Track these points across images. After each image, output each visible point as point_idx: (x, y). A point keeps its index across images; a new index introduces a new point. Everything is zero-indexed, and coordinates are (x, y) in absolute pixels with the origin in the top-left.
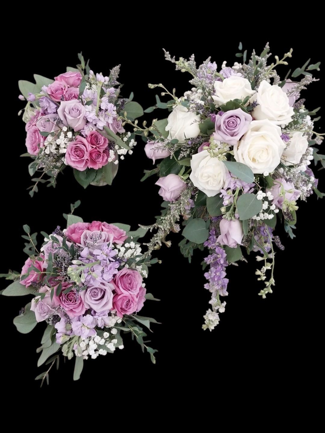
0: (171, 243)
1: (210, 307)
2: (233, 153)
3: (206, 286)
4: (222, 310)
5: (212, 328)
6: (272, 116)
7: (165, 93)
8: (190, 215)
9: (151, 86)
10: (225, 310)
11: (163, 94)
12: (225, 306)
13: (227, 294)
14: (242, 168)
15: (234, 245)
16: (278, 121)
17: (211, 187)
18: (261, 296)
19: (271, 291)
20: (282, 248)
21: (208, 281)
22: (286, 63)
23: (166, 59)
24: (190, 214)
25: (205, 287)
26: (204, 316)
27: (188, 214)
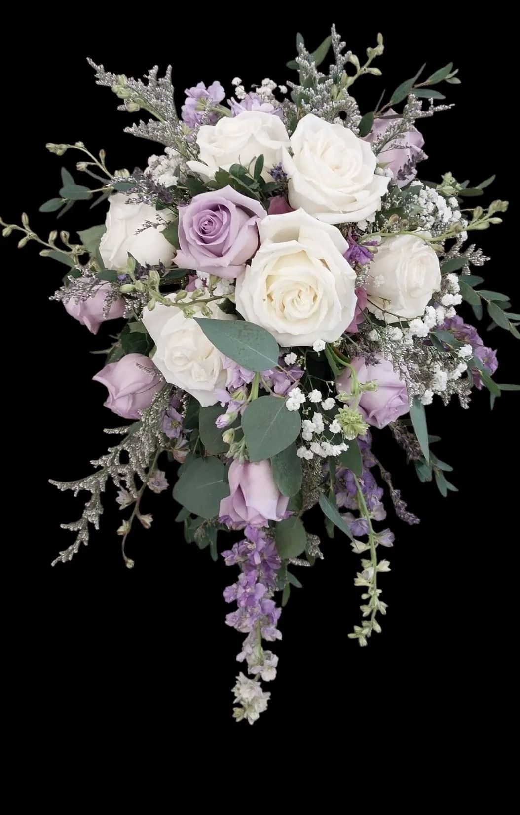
0: (152, 517)
1: (243, 667)
2: (234, 299)
3: (231, 620)
4: (270, 675)
5: (253, 717)
6: (321, 200)
7: (88, 163)
8: (185, 450)
9: (57, 149)
10: (277, 675)
11: (82, 166)
12: (276, 665)
13: (279, 636)
14: (248, 334)
15: (260, 521)
16: (345, 212)
17: (198, 382)
18: (356, 640)
19: (378, 629)
20: (412, 519)
21: (234, 606)
22: (376, 71)
23: (98, 83)
24: (187, 448)
25: (227, 622)
26: (234, 690)
27: (183, 448)
